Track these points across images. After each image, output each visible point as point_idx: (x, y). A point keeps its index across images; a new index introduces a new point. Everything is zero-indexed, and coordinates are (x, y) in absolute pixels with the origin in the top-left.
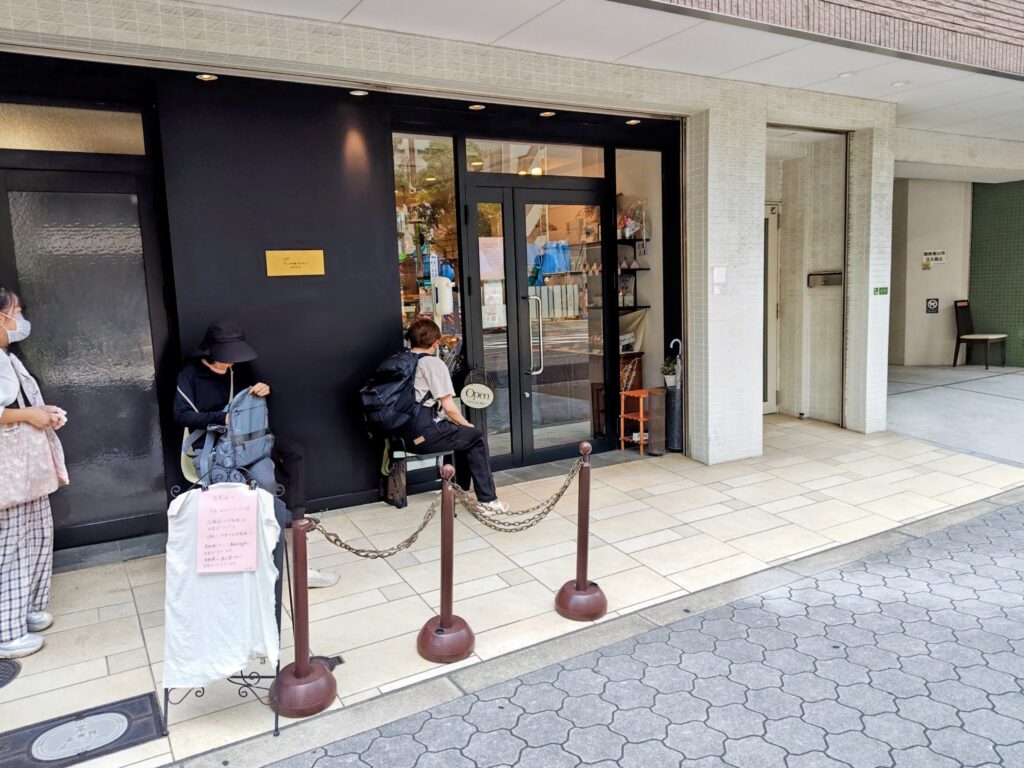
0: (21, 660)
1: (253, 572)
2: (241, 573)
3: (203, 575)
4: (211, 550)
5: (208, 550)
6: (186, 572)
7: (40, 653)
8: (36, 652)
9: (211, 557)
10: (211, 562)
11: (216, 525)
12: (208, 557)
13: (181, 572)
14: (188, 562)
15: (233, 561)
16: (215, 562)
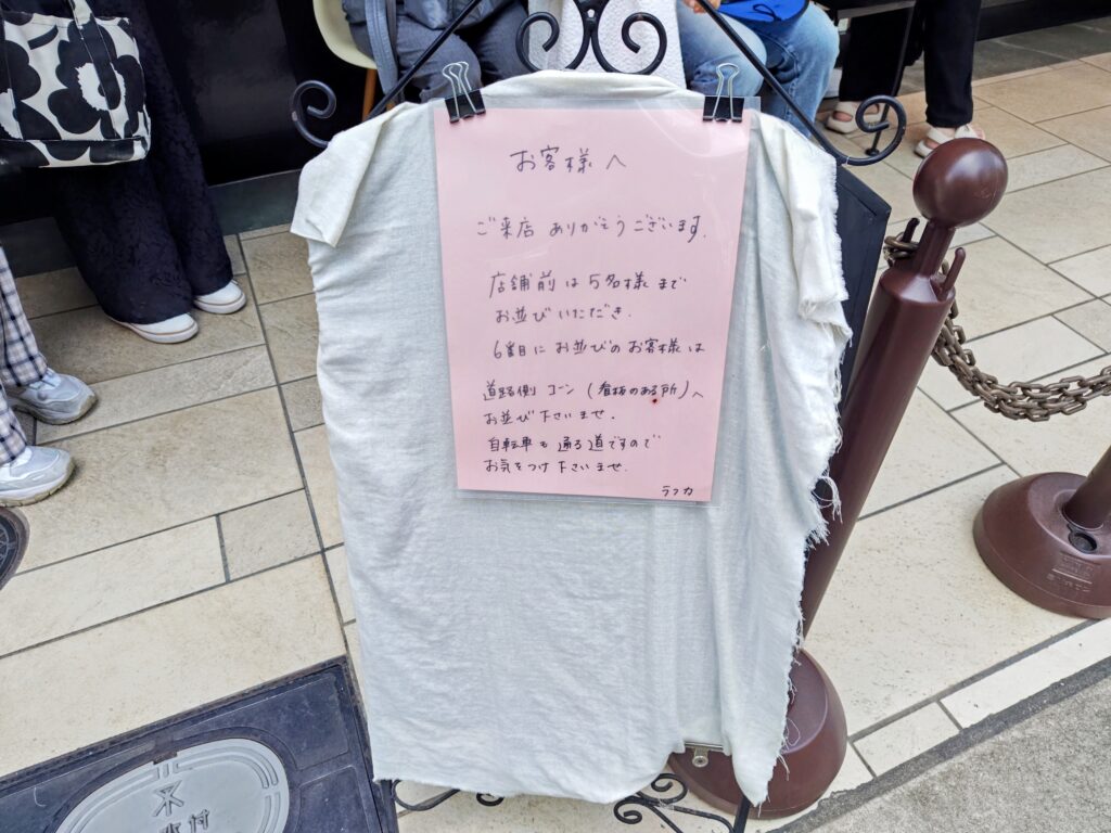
0: (25, 513)
1: (699, 506)
2: (645, 504)
3: (483, 498)
4: (516, 405)
5: (497, 406)
6: (414, 481)
7: (68, 492)
8: (58, 491)
9: (515, 432)
10: (512, 456)
11: (532, 300)
12: (501, 432)
13: (391, 481)
14: (417, 444)
15: (607, 455)
16: (535, 454)
